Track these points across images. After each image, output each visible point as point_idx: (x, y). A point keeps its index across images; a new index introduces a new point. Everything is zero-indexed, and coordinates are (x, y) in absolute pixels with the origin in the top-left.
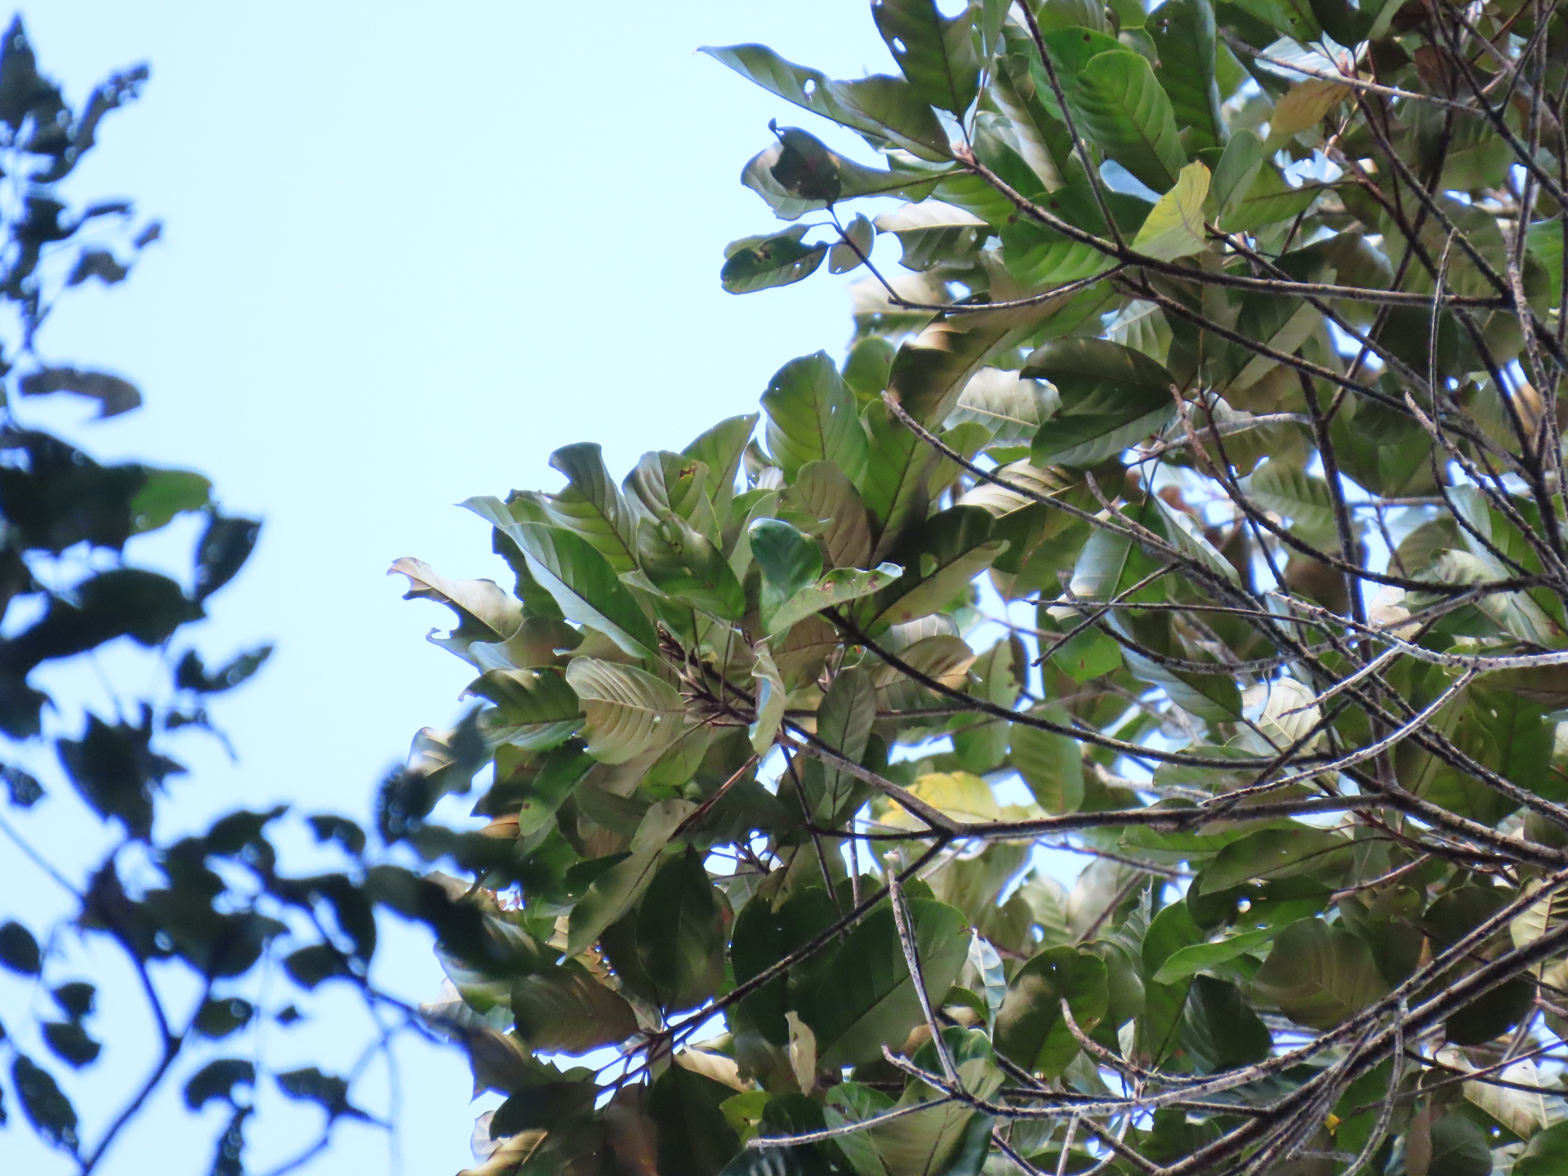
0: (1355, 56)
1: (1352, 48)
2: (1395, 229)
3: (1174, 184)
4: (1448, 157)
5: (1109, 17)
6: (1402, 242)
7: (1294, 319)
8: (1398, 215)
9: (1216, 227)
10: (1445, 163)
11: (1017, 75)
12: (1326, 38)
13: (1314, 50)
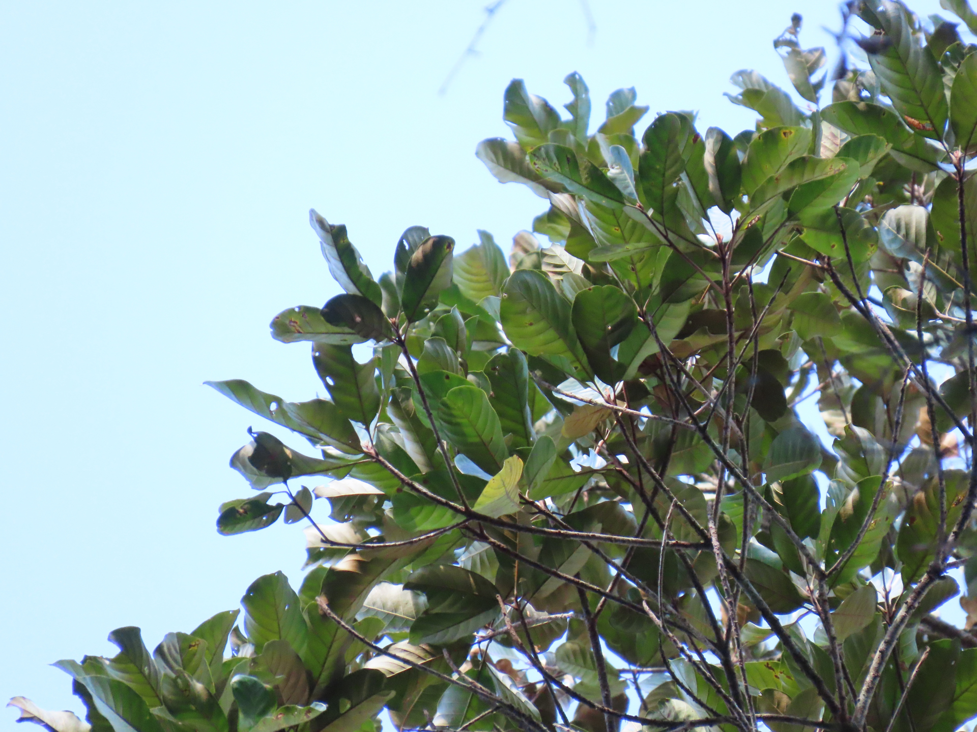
0: (614, 392)
1: (613, 386)
2: (638, 498)
3: (500, 469)
4: (673, 454)
5: (461, 364)
6: (643, 507)
7: (575, 554)
8: (641, 491)
9: (526, 496)
10: (671, 459)
11: (403, 400)
12: (596, 379)
13: (589, 387)
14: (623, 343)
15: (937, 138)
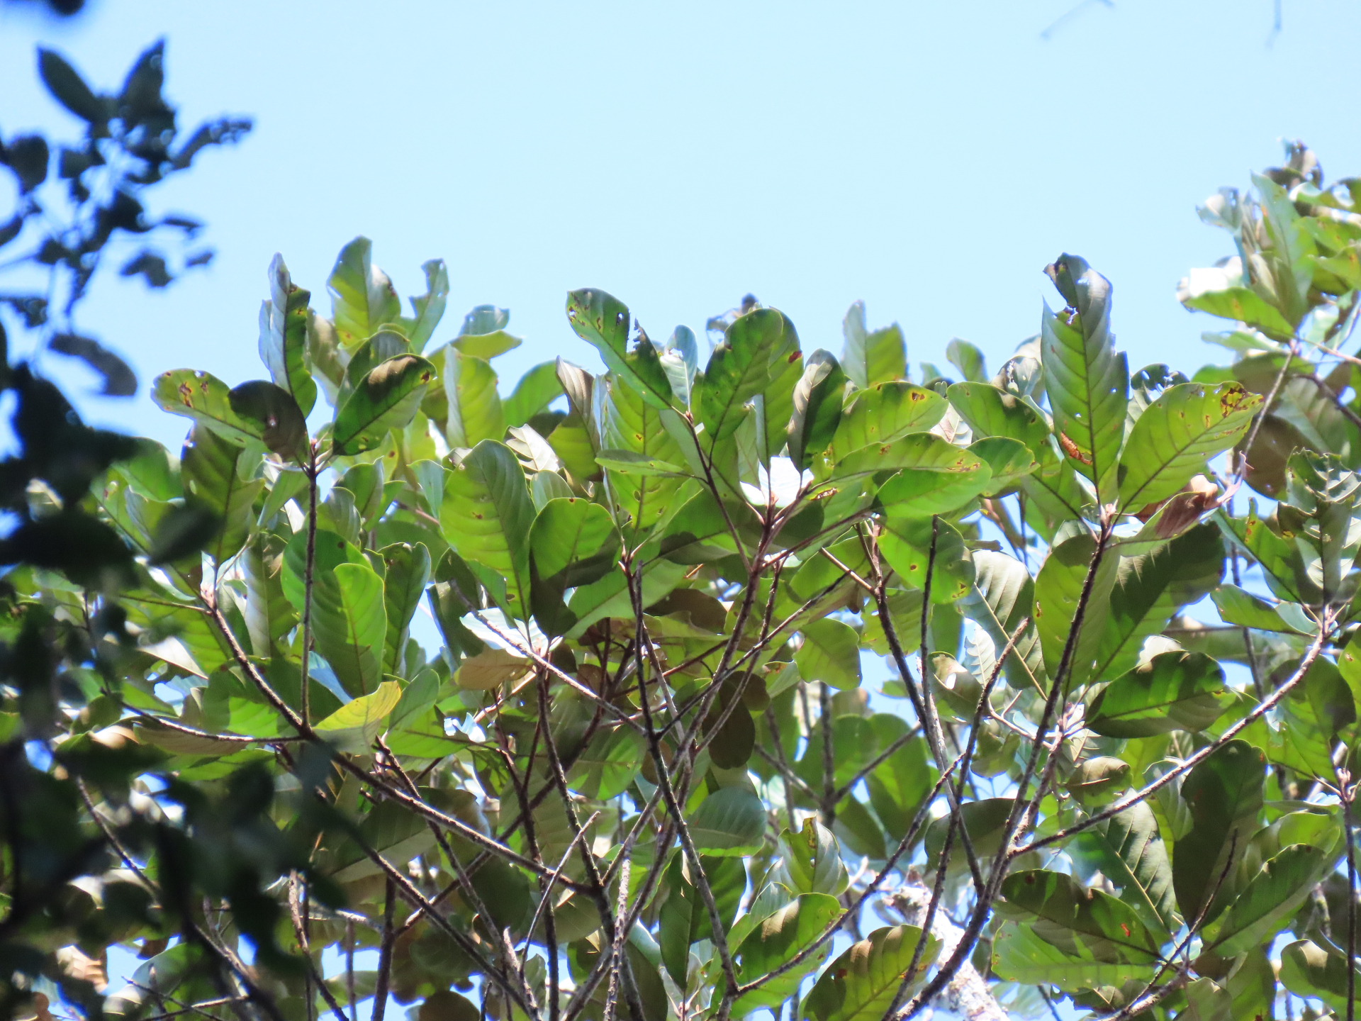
0: (550, 645)
1: (550, 638)
2: (515, 798)
4: (578, 761)
5: (361, 536)
6: (516, 811)
8: (521, 791)
9: (382, 740)
11: (269, 553)
12: (533, 624)
13: (516, 627)
14: (584, 588)
15: (1092, 478)
